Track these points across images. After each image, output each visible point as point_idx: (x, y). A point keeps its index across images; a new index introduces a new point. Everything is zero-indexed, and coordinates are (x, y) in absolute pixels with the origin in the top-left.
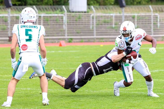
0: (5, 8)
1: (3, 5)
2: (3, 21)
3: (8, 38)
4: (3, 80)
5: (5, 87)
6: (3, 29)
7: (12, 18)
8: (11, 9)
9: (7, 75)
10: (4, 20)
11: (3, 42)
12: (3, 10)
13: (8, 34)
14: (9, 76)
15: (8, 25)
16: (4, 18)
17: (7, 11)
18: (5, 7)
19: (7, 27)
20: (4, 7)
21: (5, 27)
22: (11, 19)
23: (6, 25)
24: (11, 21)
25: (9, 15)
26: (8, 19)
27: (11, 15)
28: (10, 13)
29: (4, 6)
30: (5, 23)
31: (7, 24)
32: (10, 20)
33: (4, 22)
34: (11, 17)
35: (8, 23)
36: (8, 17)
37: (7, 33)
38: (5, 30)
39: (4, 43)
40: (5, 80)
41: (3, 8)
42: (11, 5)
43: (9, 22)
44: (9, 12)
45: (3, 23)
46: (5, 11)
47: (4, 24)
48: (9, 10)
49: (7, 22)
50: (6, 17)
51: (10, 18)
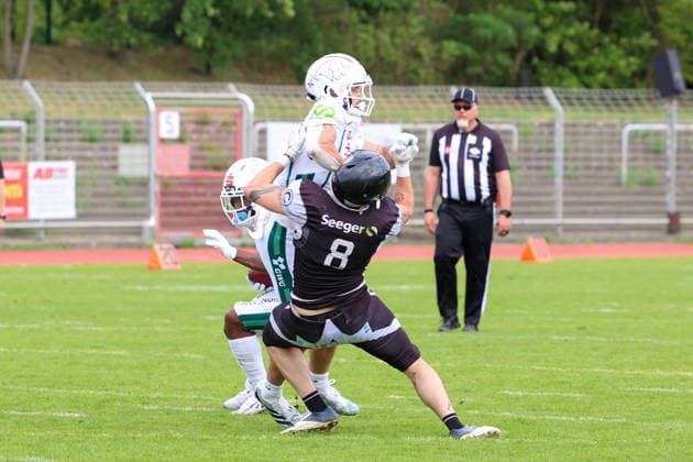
0: (657, 98)
1: (648, 87)
2: (647, 151)
3: (665, 221)
4: (646, 389)
5: (654, 416)
6: (648, 183)
7: (683, 138)
8: (680, 100)
9: (662, 368)
10: (653, 147)
11: (645, 234)
12: (649, 108)
13: (664, 204)
14: (673, 373)
15: (665, 168)
16: (651, 140)
17: (665, 111)
18: (658, 94)
19: (664, 177)
20: (652, 96)
21: (655, 174)
22: (679, 142)
23: (659, 168)
24: (679, 150)
25: (671, 125)
26: (668, 142)
27: (678, 127)
28: (675, 119)
29: (651, 90)
30: (656, 160)
31: (662, 163)
32: (675, 146)
33: (651, 156)
34: (680, 134)
35: (666, 159)
36: (669, 133)
37: (661, 199)
38: (656, 189)
39: (650, 240)
40: (657, 389)
41: (649, 99)
42: (681, 86)
43: (671, 154)
44: (670, 116)
45: (647, 160)
46: (656, 111)
47: (651, 164)
48: (673, 106)
49: (662, 156)
50: (658, 133)
51: (675, 138)
